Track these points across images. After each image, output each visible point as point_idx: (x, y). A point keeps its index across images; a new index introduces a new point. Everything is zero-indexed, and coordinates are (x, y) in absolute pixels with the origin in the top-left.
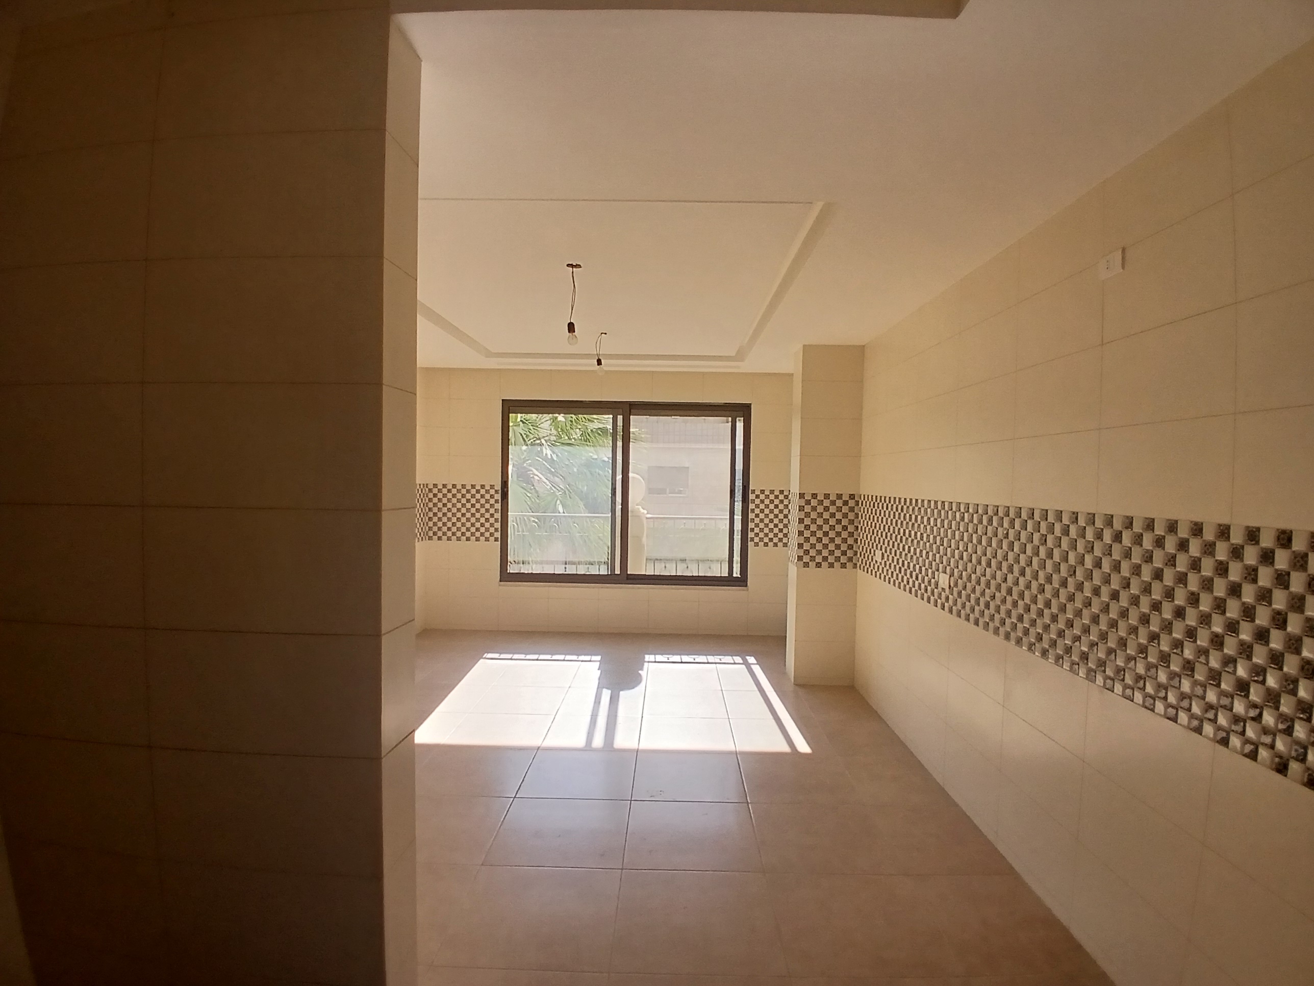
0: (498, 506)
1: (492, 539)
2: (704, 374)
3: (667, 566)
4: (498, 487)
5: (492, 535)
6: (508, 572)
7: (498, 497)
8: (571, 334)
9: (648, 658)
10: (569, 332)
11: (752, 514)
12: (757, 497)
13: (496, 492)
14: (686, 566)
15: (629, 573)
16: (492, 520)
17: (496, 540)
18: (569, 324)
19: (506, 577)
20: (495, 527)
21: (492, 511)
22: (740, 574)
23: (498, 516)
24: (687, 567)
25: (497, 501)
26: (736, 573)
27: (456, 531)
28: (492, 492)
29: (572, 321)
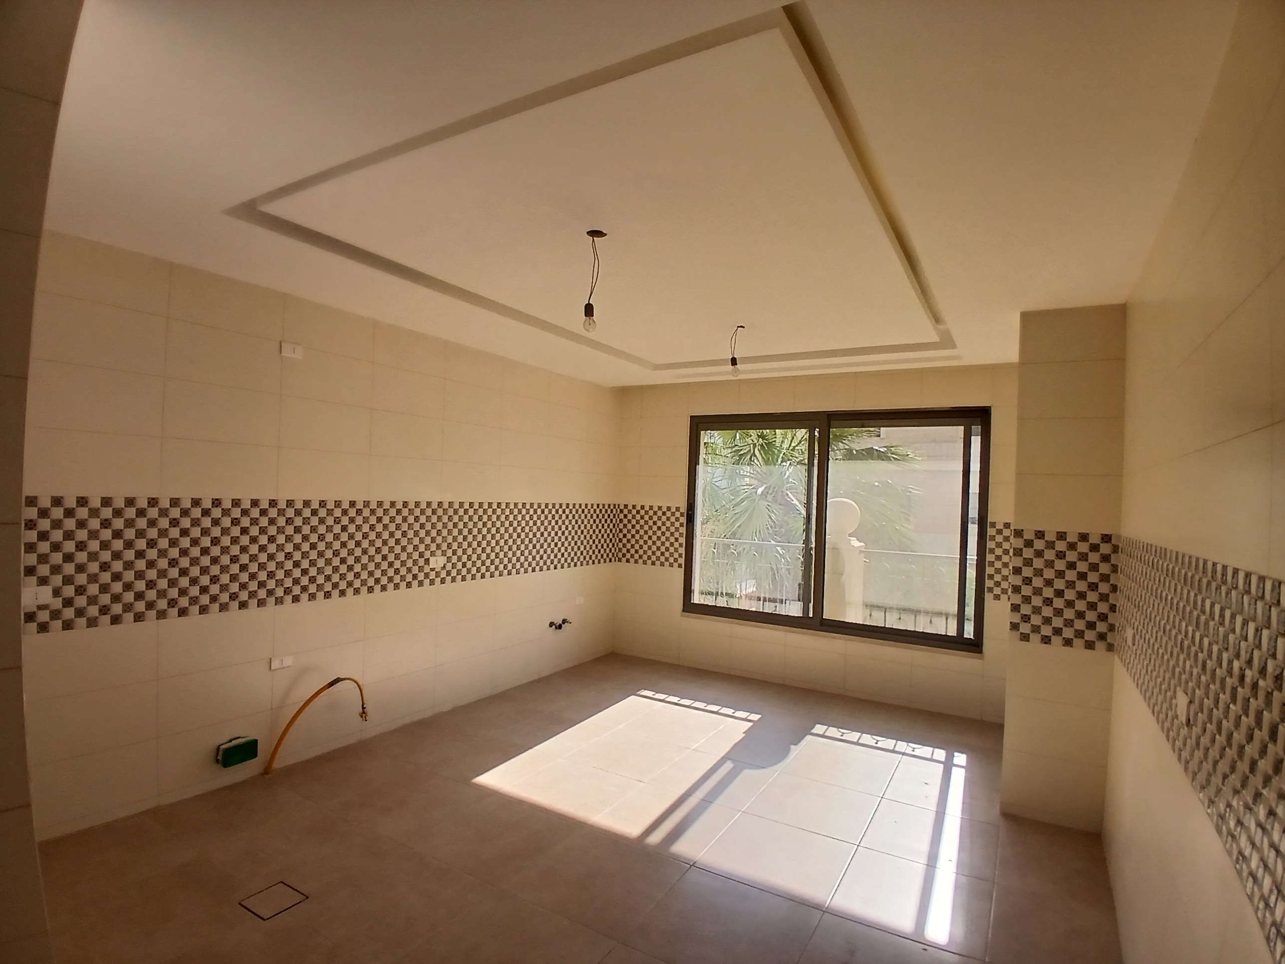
0: (683, 530)
1: (676, 565)
2: (922, 371)
3: (873, 614)
4: (684, 509)
5: (676, 560)
6: (692, 602)
7: (683, 520)
8: (588, 318)
9: (819, 729)
10: (586, 316)
11: (991, 555)
12: (1000, 532)
13: (682, 515)
14: (899, 617)
15: (824, 617)
16: (676, 545)
17: (680, 566)
18: (586, 305)
19: (689, 607)
20: (679, 552)
21: (677, 535)
22: (974, 637)
23: (683, 540)
24: (900, 619)
25: (681, 525)
26: (969, 631)
27: (642, 553)
28: (678, 514)
29: (590, 302)
